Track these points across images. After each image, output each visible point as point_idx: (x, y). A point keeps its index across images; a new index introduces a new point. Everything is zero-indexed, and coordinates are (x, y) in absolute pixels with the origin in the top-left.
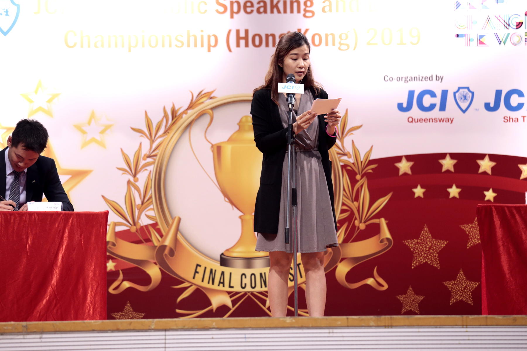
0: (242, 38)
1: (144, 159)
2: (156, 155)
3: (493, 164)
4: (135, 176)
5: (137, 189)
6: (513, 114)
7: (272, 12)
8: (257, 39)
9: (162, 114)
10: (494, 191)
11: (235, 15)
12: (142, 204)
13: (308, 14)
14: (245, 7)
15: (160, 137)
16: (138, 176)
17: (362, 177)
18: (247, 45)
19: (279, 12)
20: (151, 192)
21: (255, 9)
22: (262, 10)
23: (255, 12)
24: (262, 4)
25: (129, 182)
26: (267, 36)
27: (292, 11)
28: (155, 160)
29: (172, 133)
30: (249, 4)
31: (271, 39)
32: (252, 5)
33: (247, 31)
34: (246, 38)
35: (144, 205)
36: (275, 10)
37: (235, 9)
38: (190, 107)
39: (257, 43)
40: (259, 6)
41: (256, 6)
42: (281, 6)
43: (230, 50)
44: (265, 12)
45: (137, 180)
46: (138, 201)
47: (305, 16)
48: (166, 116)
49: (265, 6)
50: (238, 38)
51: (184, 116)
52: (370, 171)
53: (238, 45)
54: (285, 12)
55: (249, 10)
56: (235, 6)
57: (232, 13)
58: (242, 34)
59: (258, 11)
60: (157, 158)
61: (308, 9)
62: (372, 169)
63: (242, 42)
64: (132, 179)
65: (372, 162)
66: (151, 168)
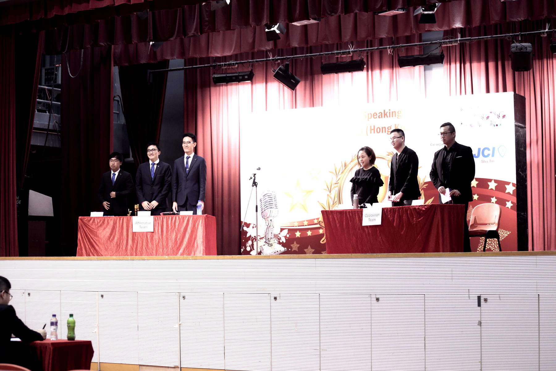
0: (372, 130)
1: (334, 185)
2: (338, 183)
3: (477, 182)
4: (330, 192)
5: (331, 198)
6: (485, 159)
7: (384, 117)
8: (378, 129)
9: (341, 165)
10: (478, 195)
11: (369, 119)
12: (333, 204)
13: (399, 117)
14: (374, 115)
15: (340, 175)
16: (331, 192)
17: (422, 190)
18: (374, 132)
19: (387, 117)
20: (336, 199)
21: (378, 116)
22: (380, 116)
23: (378, 117)
24: (380, 114)
25: (328, 195)
26: (382, 128)
27: (392, 116)
28: (338, 185)
29: (344, 172)
30: (375, 114)
31: (384, 129)
32: (377, 115)
33: (374, 126)
34: (374, 130)
35: (334, 205)
36: (386, 116)
37: (370, 117)
38: (351, 161)
39: (378, 131)
40: (379, 115)
41: (378, 115)
42: (388, 114)
43: (367, 135)
44: (382, 117)
45: (331, 194)
46: (331, 203)
47: (398, 118)
48: (342, 165)
49: (382, 115)
50: (371, 130)
51: (350, 165)
52: (425, 187)
53: (371, 133)
54: (390, 117)
55: (375, 117)
56: (370, 115)
57: (368, 118)
58: (372, 128)
59: (379, 117)
60: (339, 184)
61: (399, 115)
62: (425, 186)
63: (373, 131)
64: (329, 193)
65: (425, 183)
66: (337, 189)
